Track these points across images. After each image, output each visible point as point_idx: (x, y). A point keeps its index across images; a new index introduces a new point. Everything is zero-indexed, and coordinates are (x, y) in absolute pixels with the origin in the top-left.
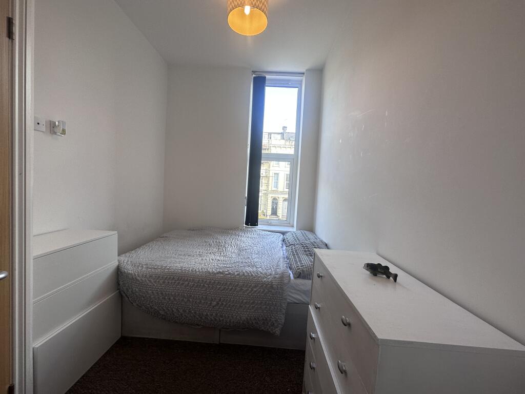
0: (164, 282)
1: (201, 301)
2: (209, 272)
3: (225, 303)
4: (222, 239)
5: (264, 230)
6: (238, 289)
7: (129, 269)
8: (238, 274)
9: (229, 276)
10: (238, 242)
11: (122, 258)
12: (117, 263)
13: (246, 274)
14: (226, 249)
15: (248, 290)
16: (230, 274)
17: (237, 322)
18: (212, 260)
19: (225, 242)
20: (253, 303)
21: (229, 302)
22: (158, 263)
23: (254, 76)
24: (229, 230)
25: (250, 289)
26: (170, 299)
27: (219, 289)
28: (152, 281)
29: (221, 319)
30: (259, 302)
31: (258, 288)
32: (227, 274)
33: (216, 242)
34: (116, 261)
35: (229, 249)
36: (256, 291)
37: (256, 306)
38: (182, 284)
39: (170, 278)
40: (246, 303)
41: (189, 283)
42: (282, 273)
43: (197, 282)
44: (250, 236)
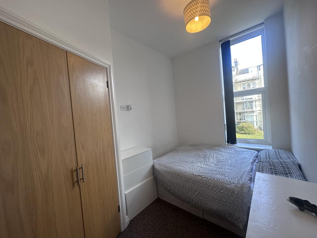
0: (171, 176)
1: (189, 190)
2: (193, 174)
3: (203, 195)
4: (208, 153)
5: (241, 148)
6: (210, 188)
7: (157, 167)
8: (210, 179)
9: (205, 179)
10: (218, 156)
11: (155, 161)
12: (152, 163)
13: (216, 179)
14: (209, 160)
15: (217, 190)
16: (205, 177)
17: (211, 209)
18: (198, 166)
19: (210, 155)
20: (220, 200)
21: (205, 195)
22: (169, 165)
23: (221, 43)
24: (214, 146)
25: (218, 190)
26: (174, 185)
27: (199, 186)
28: (166, 174)
29: (201, 204)
30: (225, 200)
31: (223, 191)
32: (203, 177)
33: (204, 154)
34: (152, 162)
35: (211, 160)
36: (222, 192)
37: (223, 203)
38: (180, 178)
39: (174, 174)
40: (216, 198)
41: (183, 179)
42: (243, 184)
43: (187, 179)
44: (229, 151)
